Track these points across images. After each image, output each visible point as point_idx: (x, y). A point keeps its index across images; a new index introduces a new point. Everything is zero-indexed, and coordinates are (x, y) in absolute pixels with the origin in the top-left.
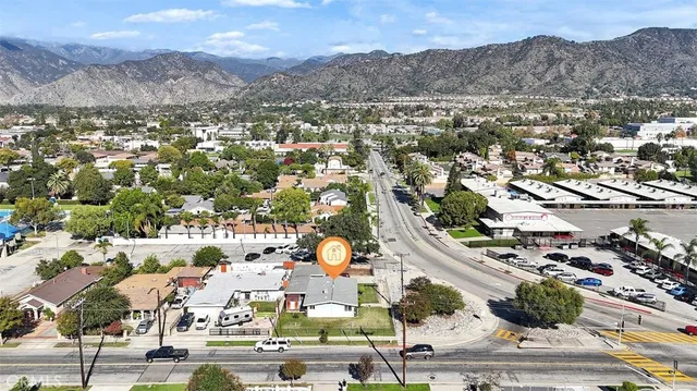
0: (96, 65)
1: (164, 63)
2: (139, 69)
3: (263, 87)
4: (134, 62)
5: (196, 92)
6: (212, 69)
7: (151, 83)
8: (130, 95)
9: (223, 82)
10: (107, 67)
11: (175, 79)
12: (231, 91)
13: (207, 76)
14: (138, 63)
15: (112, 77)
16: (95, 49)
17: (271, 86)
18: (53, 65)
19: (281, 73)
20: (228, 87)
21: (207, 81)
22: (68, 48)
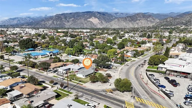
0: (120, 18)
1: (137, 16)
2: (130, 18)
3: (164, 22)
4: (129, 16)
5: (144, 24)
6: (150, 17)
7: (133, 22)
8: (127, 25)
9: (153, 21)
10: (123, 18)
11: (139, 20)
12: (155, 23)
13: (148, 19)
14: (130, 17)
15: (123, 20)
16: (122, 14)
17: (167, 21)
18: (112, 18)
19: (171, 17)
20: (154, 22)
21: (148, 21)
22: (116, 14)
